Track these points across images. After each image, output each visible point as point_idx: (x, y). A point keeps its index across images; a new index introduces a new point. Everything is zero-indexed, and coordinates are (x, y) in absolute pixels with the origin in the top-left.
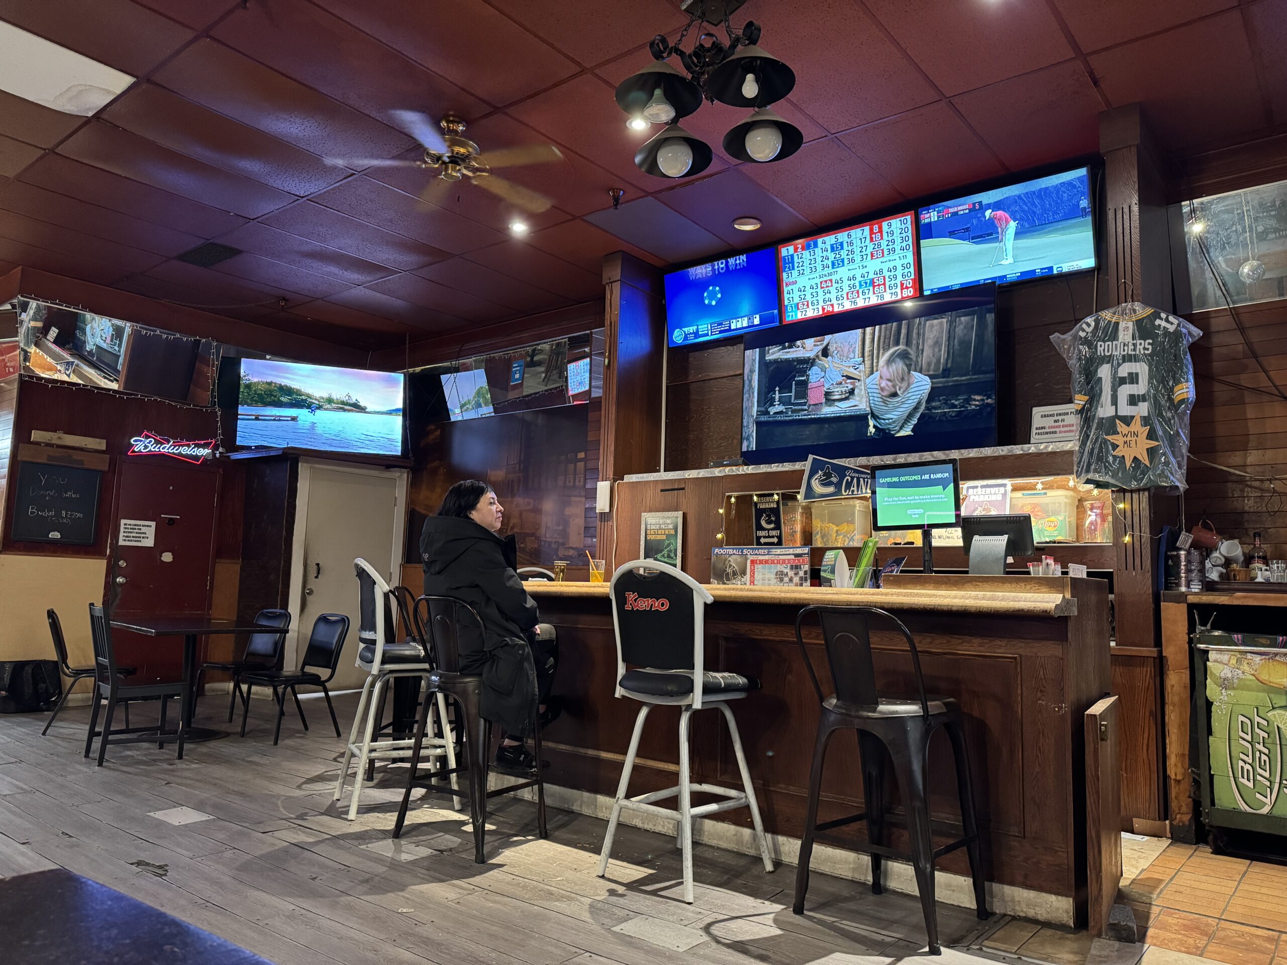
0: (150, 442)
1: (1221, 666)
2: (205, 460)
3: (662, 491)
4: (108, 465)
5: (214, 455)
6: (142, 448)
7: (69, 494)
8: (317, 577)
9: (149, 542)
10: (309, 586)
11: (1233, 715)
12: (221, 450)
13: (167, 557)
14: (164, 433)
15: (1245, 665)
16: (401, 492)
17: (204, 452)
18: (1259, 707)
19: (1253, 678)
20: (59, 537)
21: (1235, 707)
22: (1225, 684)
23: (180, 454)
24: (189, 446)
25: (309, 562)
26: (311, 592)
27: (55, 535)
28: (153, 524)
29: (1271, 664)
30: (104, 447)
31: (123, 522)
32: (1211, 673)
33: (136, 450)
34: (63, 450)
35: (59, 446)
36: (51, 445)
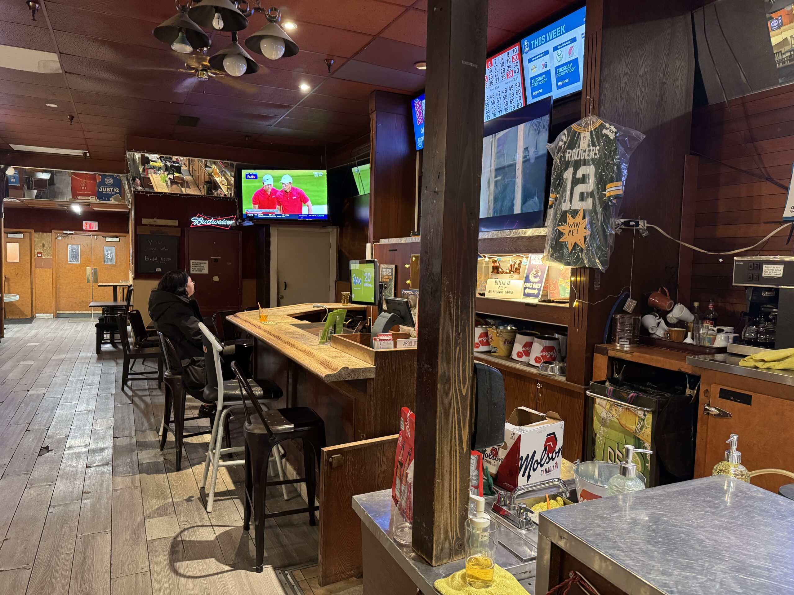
0: (201, 219)
1: (601, 408)
2: (232, 227)
3: (390, 251)
4: (180, 233)
5: (236, 223)
6: (197, 223)
7: (163, 249)
8: (285, 289)
9: (206, 271)
10: (281, 294)
11: (606, 446)
12: (239, 221)
13: (216, 279)
14: (208, 215)
15: (614, 411)
16: (333, 240)
17: (230, 223)
18: (619, 444)
19: (617, 421)
20: (161, 270)
21: (607, 440)
22: (603, 422)
23: (218, 225)
24: (222, 220)
25: (280, 281)
26: (282, 297)
27: (159, 270)
28: (207, 262)
29: (627, 413)
30: (177, 224)
31: (191, 261)
32: (597, 412)
33: (194, 224)
34: (158, 227)
35: (156, 226)
36: (152, 225)
